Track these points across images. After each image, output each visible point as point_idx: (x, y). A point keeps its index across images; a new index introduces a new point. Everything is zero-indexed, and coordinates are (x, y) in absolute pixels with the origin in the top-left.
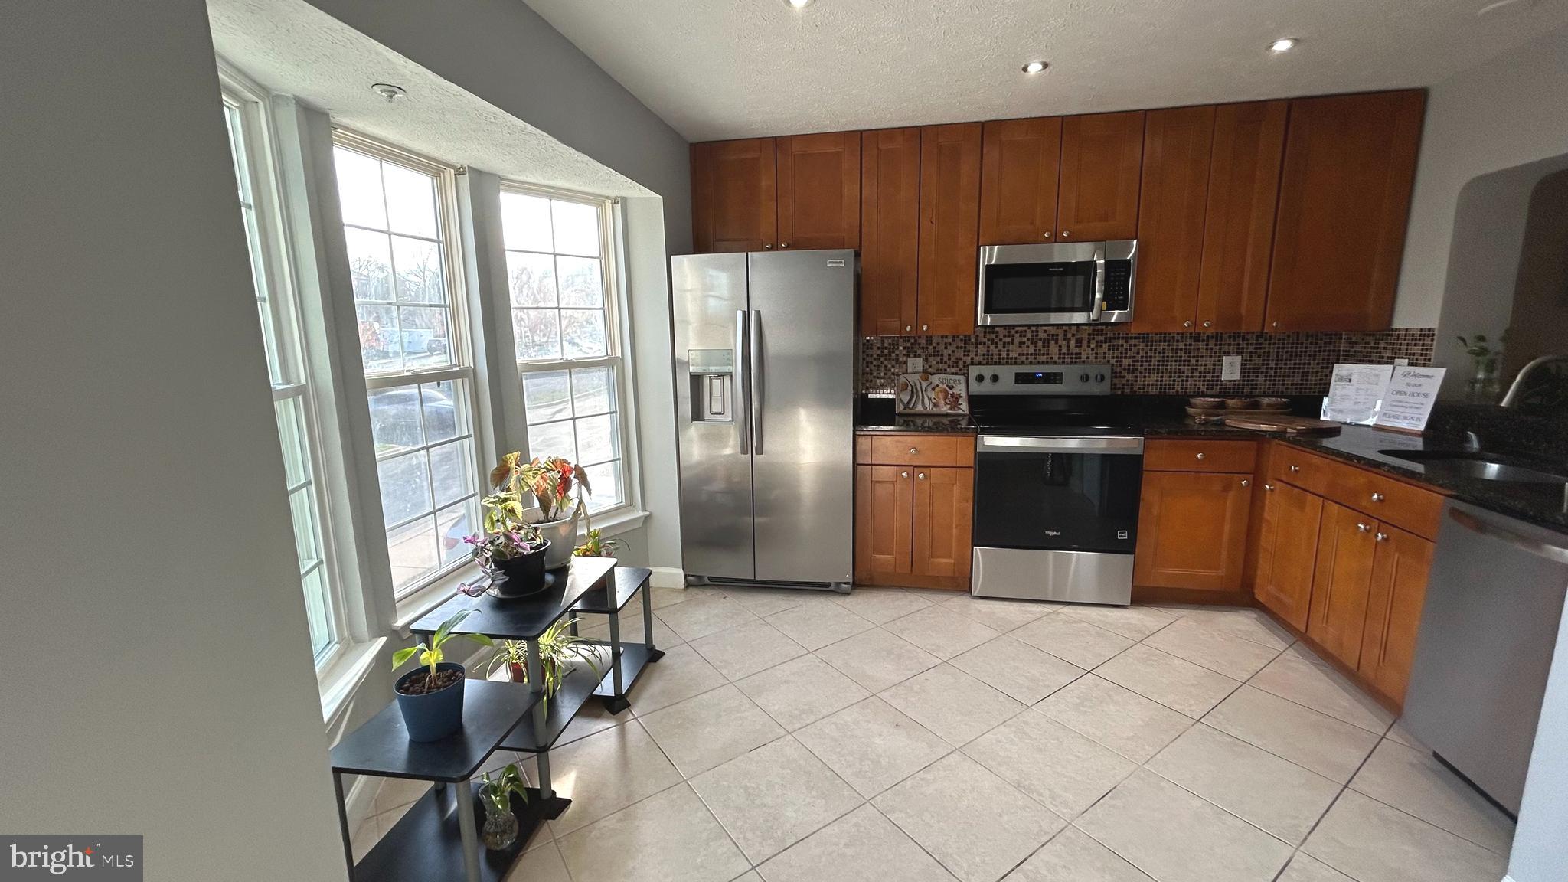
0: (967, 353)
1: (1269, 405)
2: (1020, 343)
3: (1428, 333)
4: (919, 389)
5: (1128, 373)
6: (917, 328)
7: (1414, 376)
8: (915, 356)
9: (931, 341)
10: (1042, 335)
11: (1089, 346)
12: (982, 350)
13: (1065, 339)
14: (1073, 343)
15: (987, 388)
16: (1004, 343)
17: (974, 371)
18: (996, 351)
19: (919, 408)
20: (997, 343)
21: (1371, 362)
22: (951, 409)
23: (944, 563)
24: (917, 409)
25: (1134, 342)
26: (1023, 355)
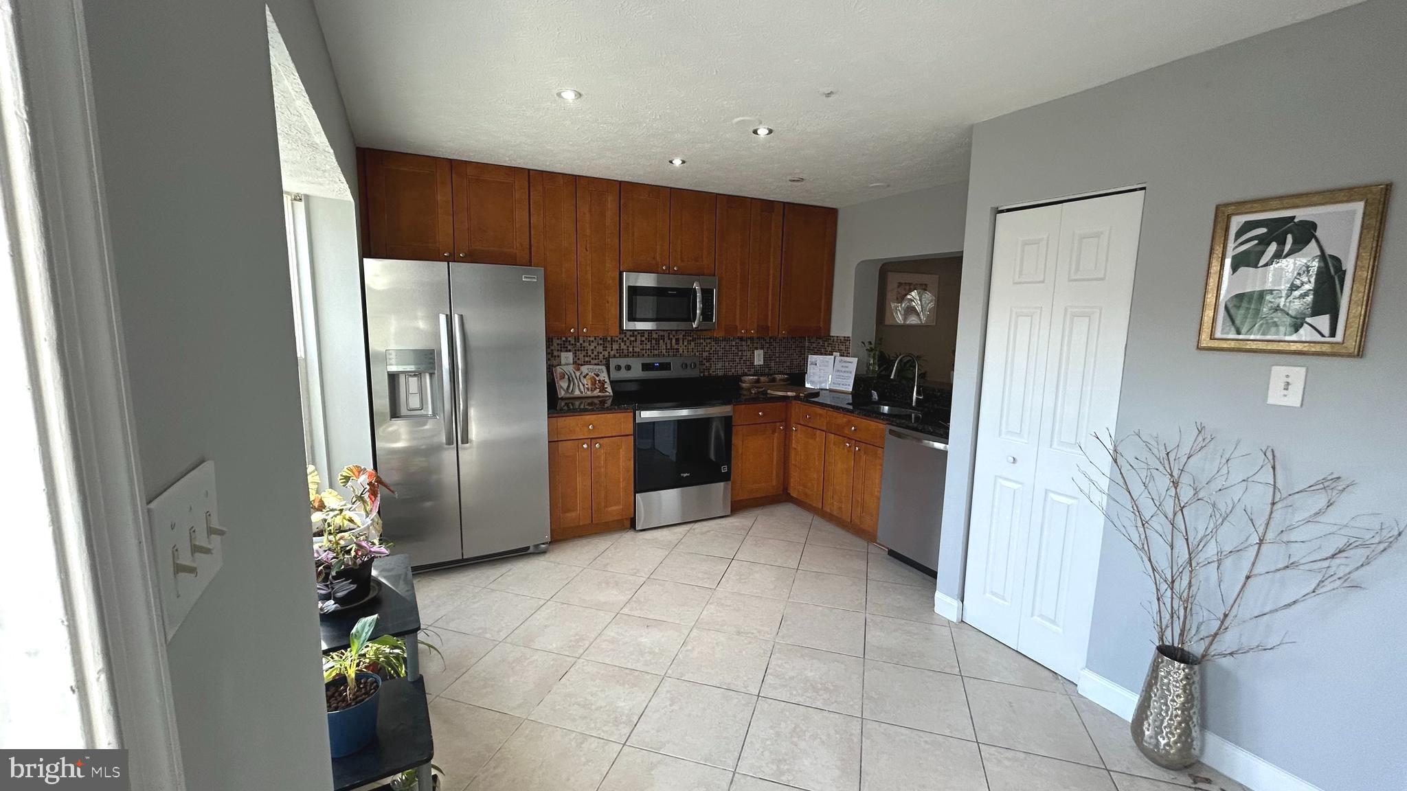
0: (605, 349)
1: (780, 380)
2: (641, 341)
3: (847, 339)
4: (574, 377)
5: (707, 362)
6: (577, 329)
7: (845, 362)
8: (567, 351)
9: (578, 339)
10: (655, 336)
11: (683, 344)
12: (615, 346)
13: (669, 339)
14: (674, 341)
15: (623, 375)
16: (631, 341)
17: (613, 363)
18: (625, 347)
19: (577, 393)
20: (625, 341)
21: (821, 354)
22: (600, 392)
23: (615, 510)
24: (576, 393)
25: (709, 341)
26: (643, 350)
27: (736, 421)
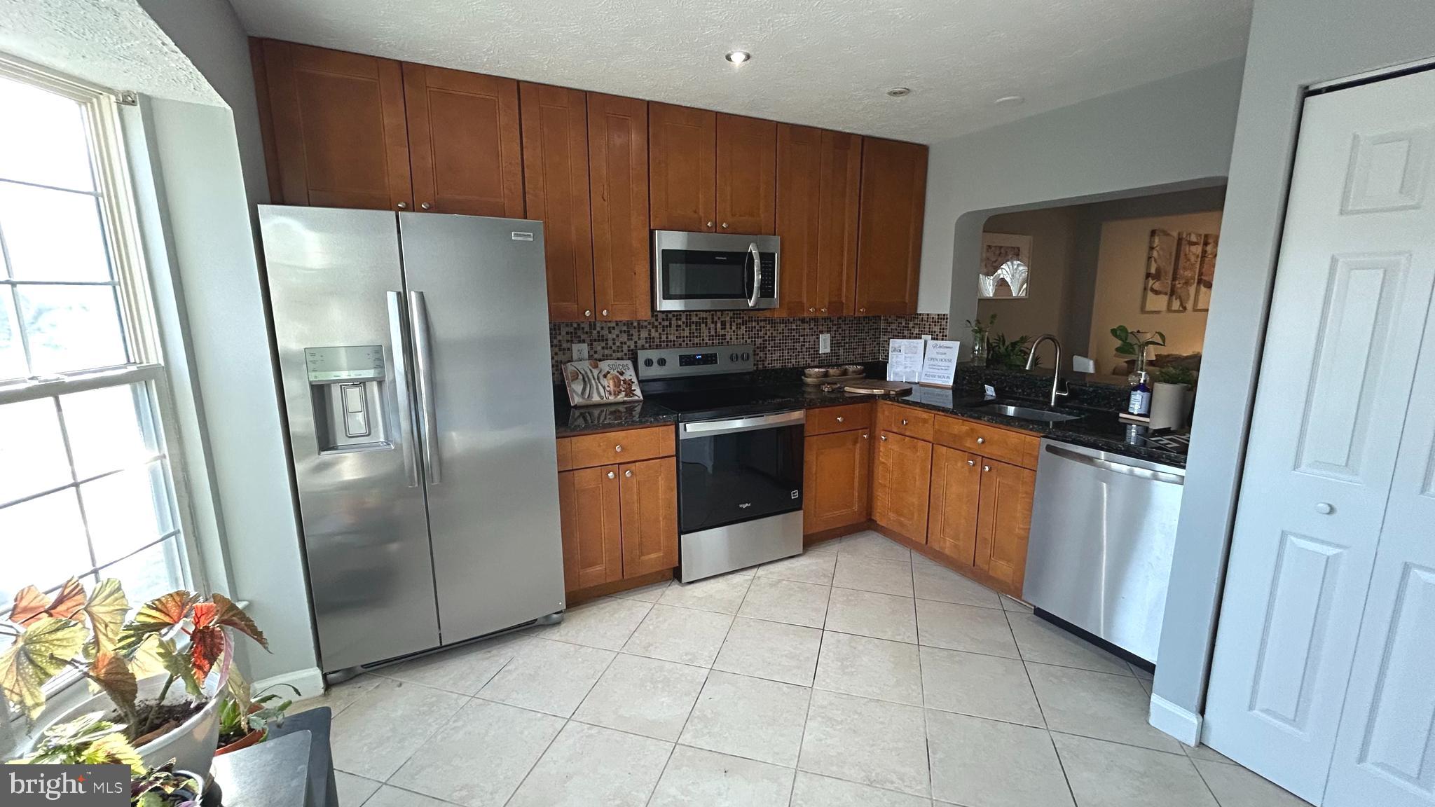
0: (630, 337)
1: (854, 372)
2: (677, 326)
3: (942, 317)
4: (591, 377)
5: (760, 351)
6: (594, 312)
7: (940, 347)
8: (579, 342)
9: (595, 325)
10: (694, 319)
11: (731, 328)
12: (644, 334)
13: (713, 323)
14: (719, 325)
15: (655, 371)
16: (663, 327)
17: (642, 356)
18: (657, 335)
19: (596, 398)
20: (657, 327)
21: (904, 337)
22: (626, 396)
23: (653, 559)
24: (593, 400)
25: (762, 324)
26: (680, 337)
27: (809, 430)
